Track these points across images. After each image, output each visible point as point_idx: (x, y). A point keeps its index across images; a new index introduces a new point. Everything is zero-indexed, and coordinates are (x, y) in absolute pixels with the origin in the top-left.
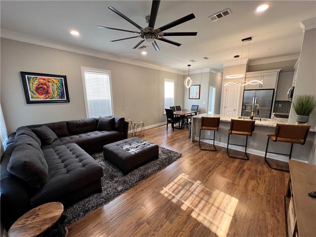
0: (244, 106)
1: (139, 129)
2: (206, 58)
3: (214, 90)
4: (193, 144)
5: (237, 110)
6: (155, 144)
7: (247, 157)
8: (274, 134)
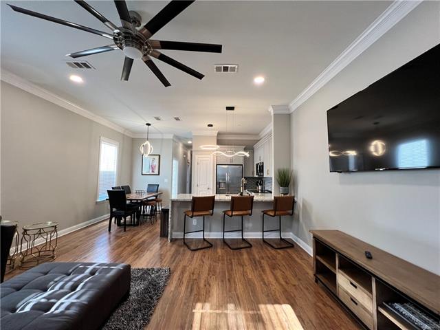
0: (218, 184)
1: (40, 241)
2: (177, 119)
3: (176, 164)
4: (175, 246)
5: (212, 188)
6: (123, 264)
7: (248, 244)
8: (272, 209)
